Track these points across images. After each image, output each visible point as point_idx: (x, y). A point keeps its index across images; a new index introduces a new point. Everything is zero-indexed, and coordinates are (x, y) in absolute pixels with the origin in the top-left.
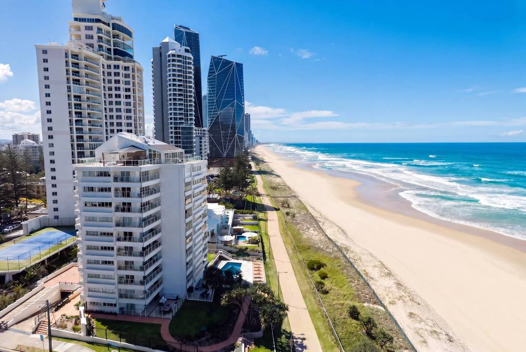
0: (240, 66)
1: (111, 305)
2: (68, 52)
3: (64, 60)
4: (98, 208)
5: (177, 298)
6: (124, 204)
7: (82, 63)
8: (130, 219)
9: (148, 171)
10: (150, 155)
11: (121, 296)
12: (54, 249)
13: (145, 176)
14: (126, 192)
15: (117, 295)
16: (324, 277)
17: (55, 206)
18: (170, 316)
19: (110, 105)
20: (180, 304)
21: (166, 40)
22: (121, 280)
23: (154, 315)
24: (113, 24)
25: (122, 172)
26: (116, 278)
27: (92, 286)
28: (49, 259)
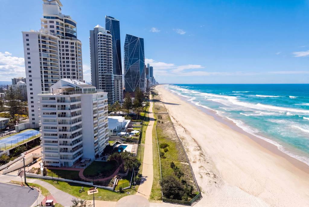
0: (142, 40)
1: (57, 162)
2: (40, 35)
3: (38, 39)
4: (49, 115)
5: (90, 160)
6: (62, 113)
7: (48, 41)
8: (65, 120)
9: (75, 97)
10: (77, 89)
11: (61, 158)
12: (31, 138)
13: (73, 100)
14: (64, 107)
15: (59, 158)
16: (166, 151)
17: (33, 117)
18: (85, 168)
19: (63, 63)
20: (91, 162)
21: (97, 26)
22: (61, 150)
23: (77, 167)
24: (65, 19)
25: (61, 98)
26: (59, 149)
27: (47, 153)
28: (28, 143)
